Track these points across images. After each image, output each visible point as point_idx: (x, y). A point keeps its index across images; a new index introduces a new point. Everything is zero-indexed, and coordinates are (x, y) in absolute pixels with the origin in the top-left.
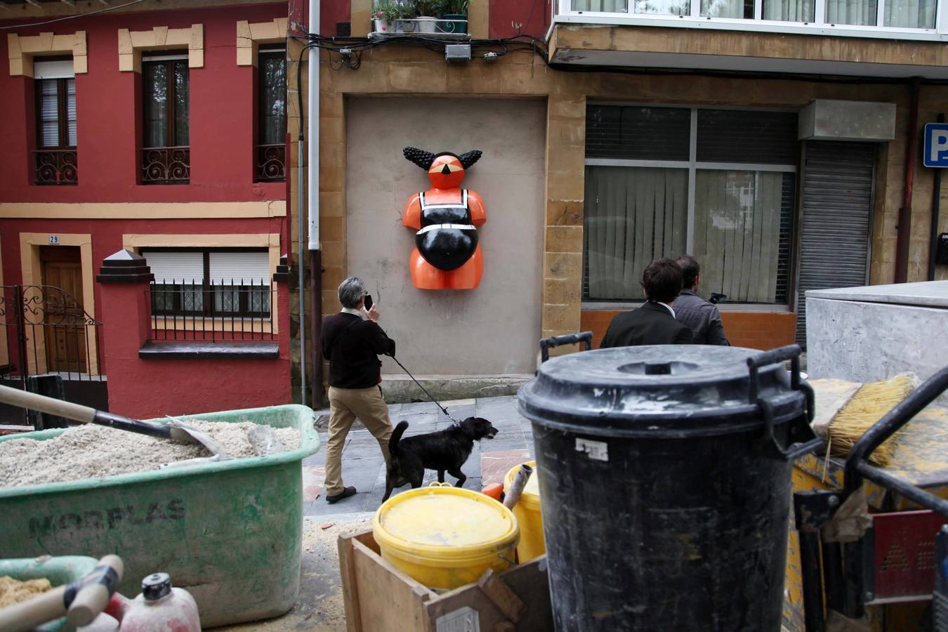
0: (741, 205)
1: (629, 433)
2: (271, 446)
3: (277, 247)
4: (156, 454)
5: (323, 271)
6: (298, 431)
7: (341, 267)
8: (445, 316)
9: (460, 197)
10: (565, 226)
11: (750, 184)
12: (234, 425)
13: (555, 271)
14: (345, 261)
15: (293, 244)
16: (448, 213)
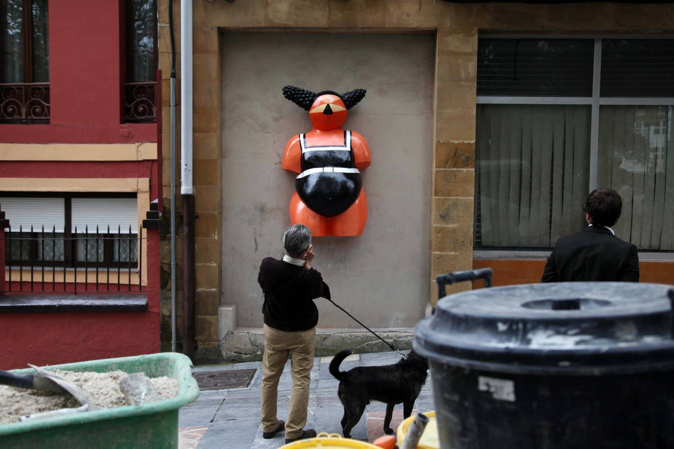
0: (651, 146)
1: (538, 369)
2: (146, 395)
3: (146, 192)
4: (16, 406)
5: (197, 217)
6: (174, 380)
7: (216, 213)
8: (327, 266)
9: (343, 139)
10: (455, 169)
11: (662, 123)
12: (102, 375)
13: (444, 217)
14: (221, 207)
15: (164, 188)
16: (330, 155)
